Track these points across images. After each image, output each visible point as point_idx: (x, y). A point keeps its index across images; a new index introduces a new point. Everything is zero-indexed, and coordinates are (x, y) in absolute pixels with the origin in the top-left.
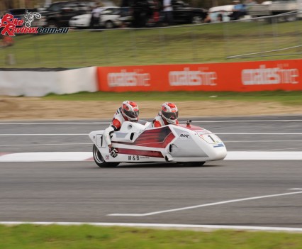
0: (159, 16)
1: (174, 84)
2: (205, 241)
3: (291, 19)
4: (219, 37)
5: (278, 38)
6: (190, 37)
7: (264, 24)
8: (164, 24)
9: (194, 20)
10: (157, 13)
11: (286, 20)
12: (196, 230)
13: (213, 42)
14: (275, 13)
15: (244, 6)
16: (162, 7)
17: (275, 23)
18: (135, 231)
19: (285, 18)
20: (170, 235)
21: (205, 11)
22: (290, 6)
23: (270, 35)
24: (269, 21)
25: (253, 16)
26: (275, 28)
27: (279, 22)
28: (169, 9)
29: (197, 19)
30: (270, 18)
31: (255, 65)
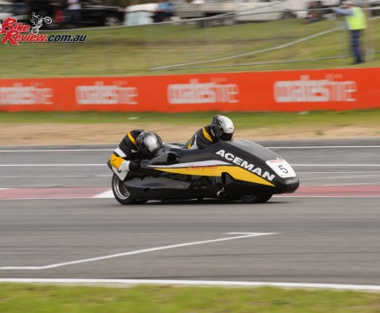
0: (62, 15)
1: (83, 102)
2: (121, 299)
3: (228, 22)
4: (139, 44)
5: (213, 46)
6: (102, 43)
7: (196, 28)
8: (69, 26)
9: (107, 21)
10: (60, 12)
11: (221, 23)
12: (110, 286)
13: (132, 49)
14: (209, 14)
15: (170, 5)
16: (66, 5)
17: (207, 27)
18: (31, 288)
19: (221, 20)
20: (76, 293)
21: (120, 10)
22: (227, 7)
23: (202, 42)
24: (202, 25)
25: (183, 18)
26: (208, 33)
27: (214, 26)
28: (75, 7)
29: (112, 20)
30: (202, 21)
31: (184, 79)
